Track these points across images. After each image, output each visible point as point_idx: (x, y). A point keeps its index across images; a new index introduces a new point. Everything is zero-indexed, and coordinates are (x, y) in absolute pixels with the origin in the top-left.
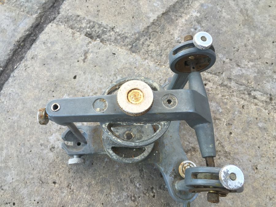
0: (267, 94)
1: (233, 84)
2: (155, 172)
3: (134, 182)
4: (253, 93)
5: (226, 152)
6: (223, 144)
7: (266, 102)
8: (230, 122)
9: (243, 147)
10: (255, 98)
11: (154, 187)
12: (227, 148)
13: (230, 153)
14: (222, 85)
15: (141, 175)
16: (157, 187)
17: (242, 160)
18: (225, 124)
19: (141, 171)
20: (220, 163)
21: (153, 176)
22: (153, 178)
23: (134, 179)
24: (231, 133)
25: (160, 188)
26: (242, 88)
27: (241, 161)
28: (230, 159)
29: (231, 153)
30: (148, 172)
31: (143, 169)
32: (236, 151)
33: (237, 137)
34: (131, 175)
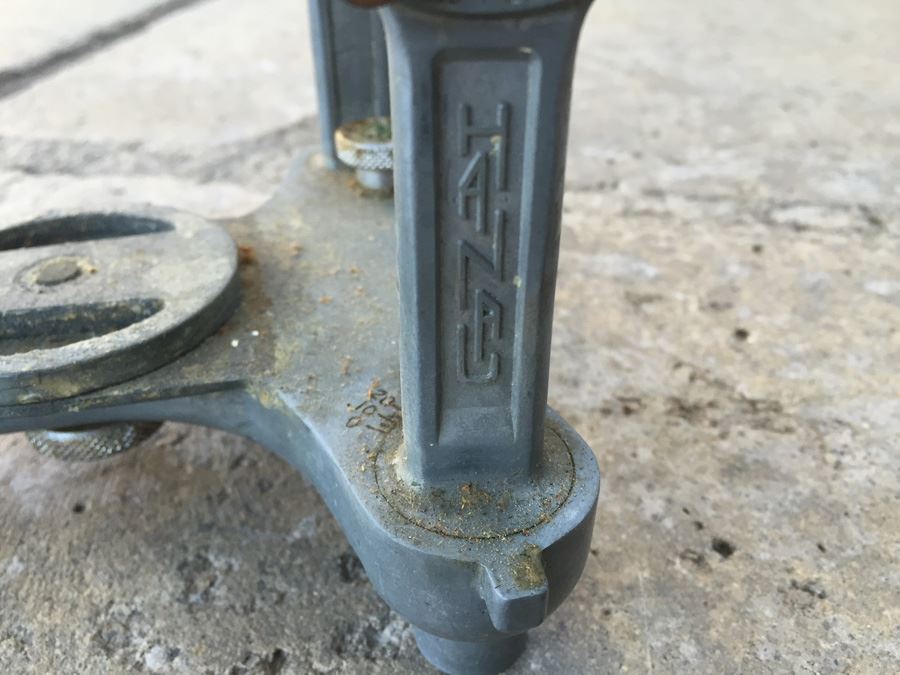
0: (846, 208)
1: (675, 204)
2: (299, 561)
3: (126, 644)
4: (781, 216)
5: (753, 403)
6: (719, 373)
7: (859, 230)
8: (720, 299)
9: (840, 370)
10: (799, 228)
11: (286, 650)
12: (751, 387)
13: (777, 403)
14: (626, 213)
15: (190, 588)
16: (315, 647)
17: (864, 419)
18: (693, 307)
19: (191, 570)
20: (736, 451)
21: (281, 586)
22: (282, 597)
23: (127, 628)
24: (742, 334)
25: (338, 648)
26: (723, 208)
27: (866, 425)
28: (788, 430)
29: (784, 401)
30: (246, 567)
31: (211, 558)
32: (808, 391)
33: (781, 341)
34: (111, 603)
